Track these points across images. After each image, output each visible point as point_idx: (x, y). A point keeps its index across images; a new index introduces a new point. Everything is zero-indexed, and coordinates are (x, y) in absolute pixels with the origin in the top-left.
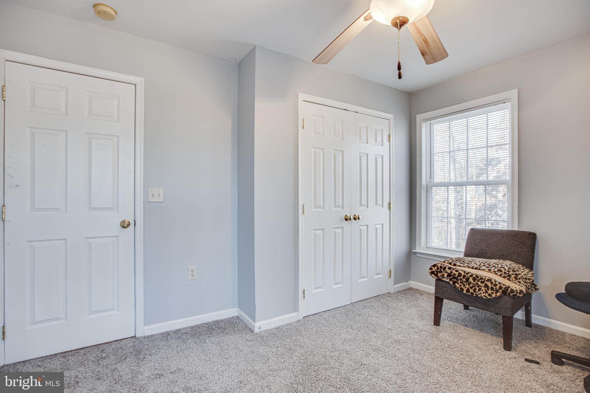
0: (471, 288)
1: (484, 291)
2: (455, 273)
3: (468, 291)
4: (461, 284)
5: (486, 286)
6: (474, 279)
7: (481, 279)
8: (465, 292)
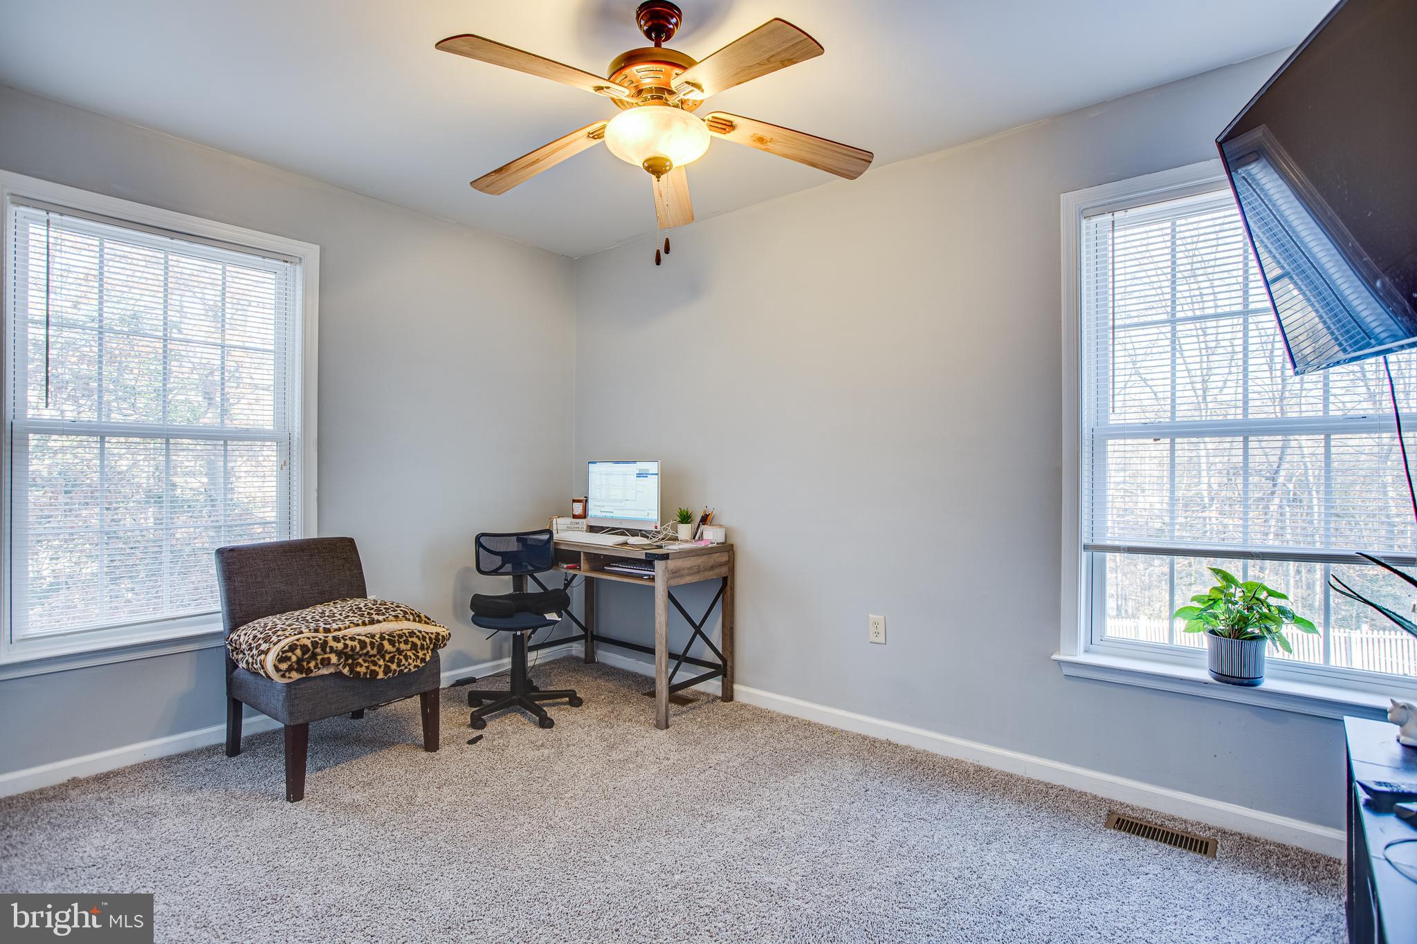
0: (392, 660)
1: (413, 657)
2: (353, 643)
3: (387, 670)
4: (367, 664)
5: (414, 646)
6: (392, 643)
7: (400, 636)
8: (381, 676)
